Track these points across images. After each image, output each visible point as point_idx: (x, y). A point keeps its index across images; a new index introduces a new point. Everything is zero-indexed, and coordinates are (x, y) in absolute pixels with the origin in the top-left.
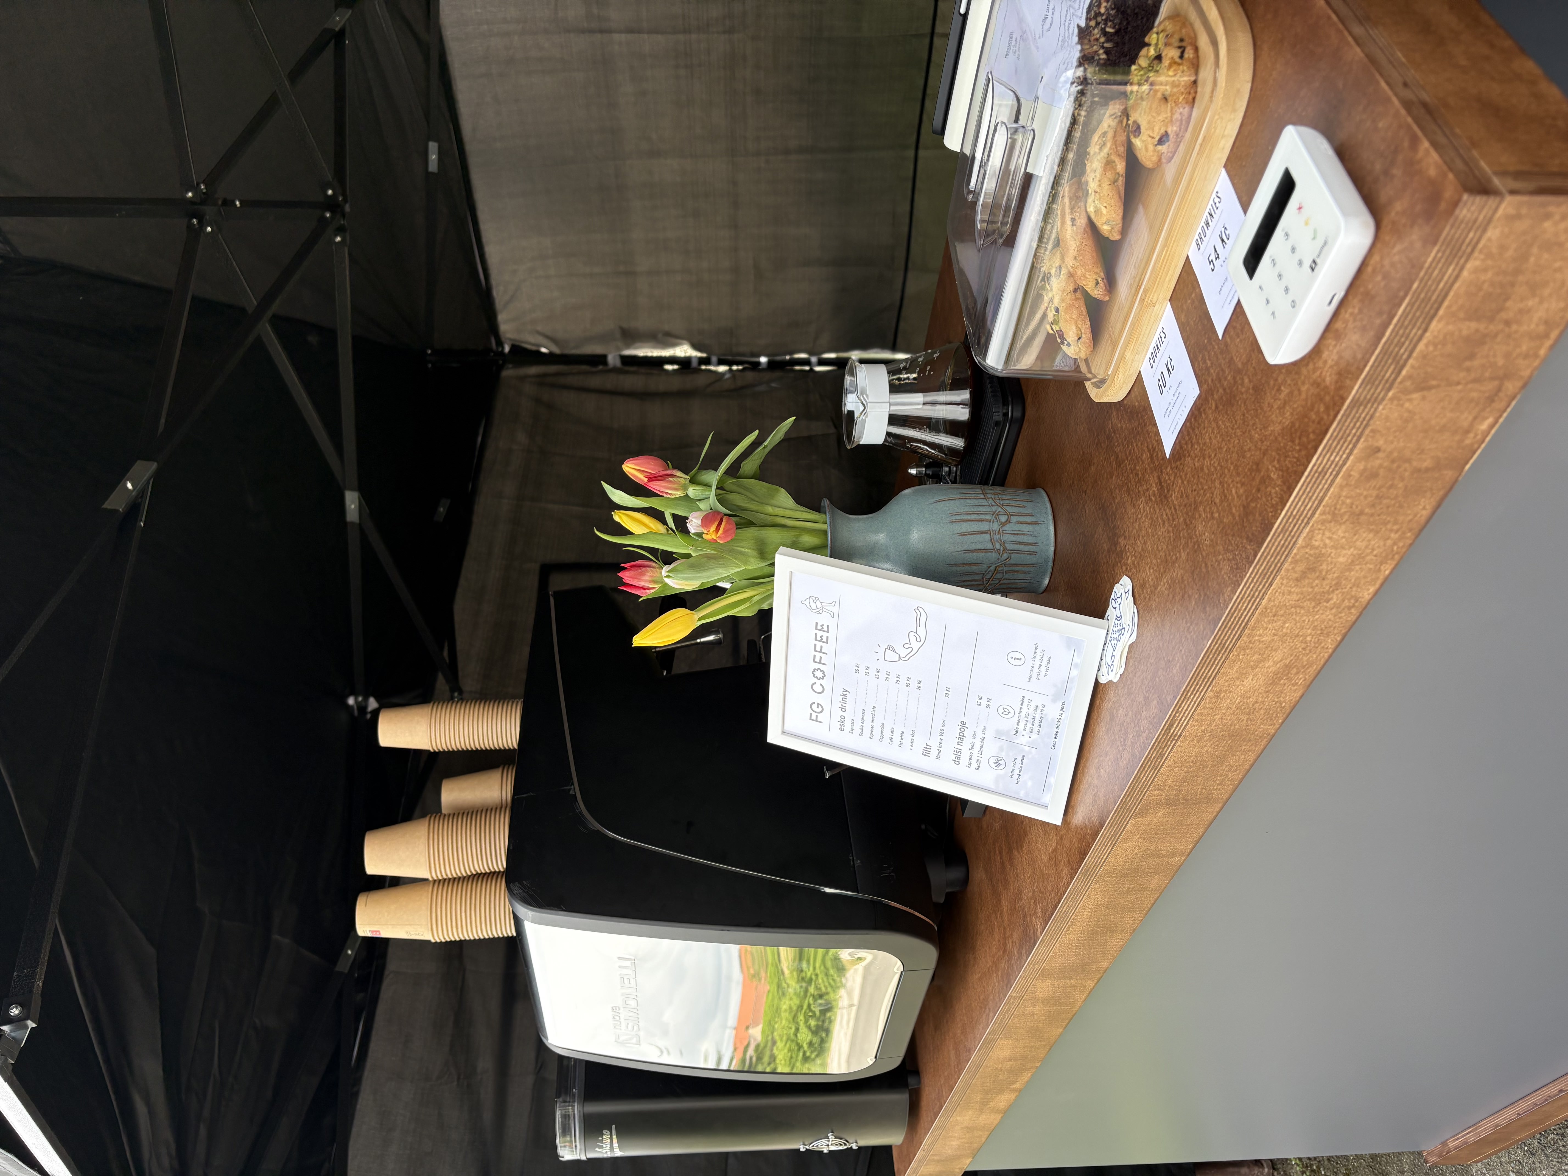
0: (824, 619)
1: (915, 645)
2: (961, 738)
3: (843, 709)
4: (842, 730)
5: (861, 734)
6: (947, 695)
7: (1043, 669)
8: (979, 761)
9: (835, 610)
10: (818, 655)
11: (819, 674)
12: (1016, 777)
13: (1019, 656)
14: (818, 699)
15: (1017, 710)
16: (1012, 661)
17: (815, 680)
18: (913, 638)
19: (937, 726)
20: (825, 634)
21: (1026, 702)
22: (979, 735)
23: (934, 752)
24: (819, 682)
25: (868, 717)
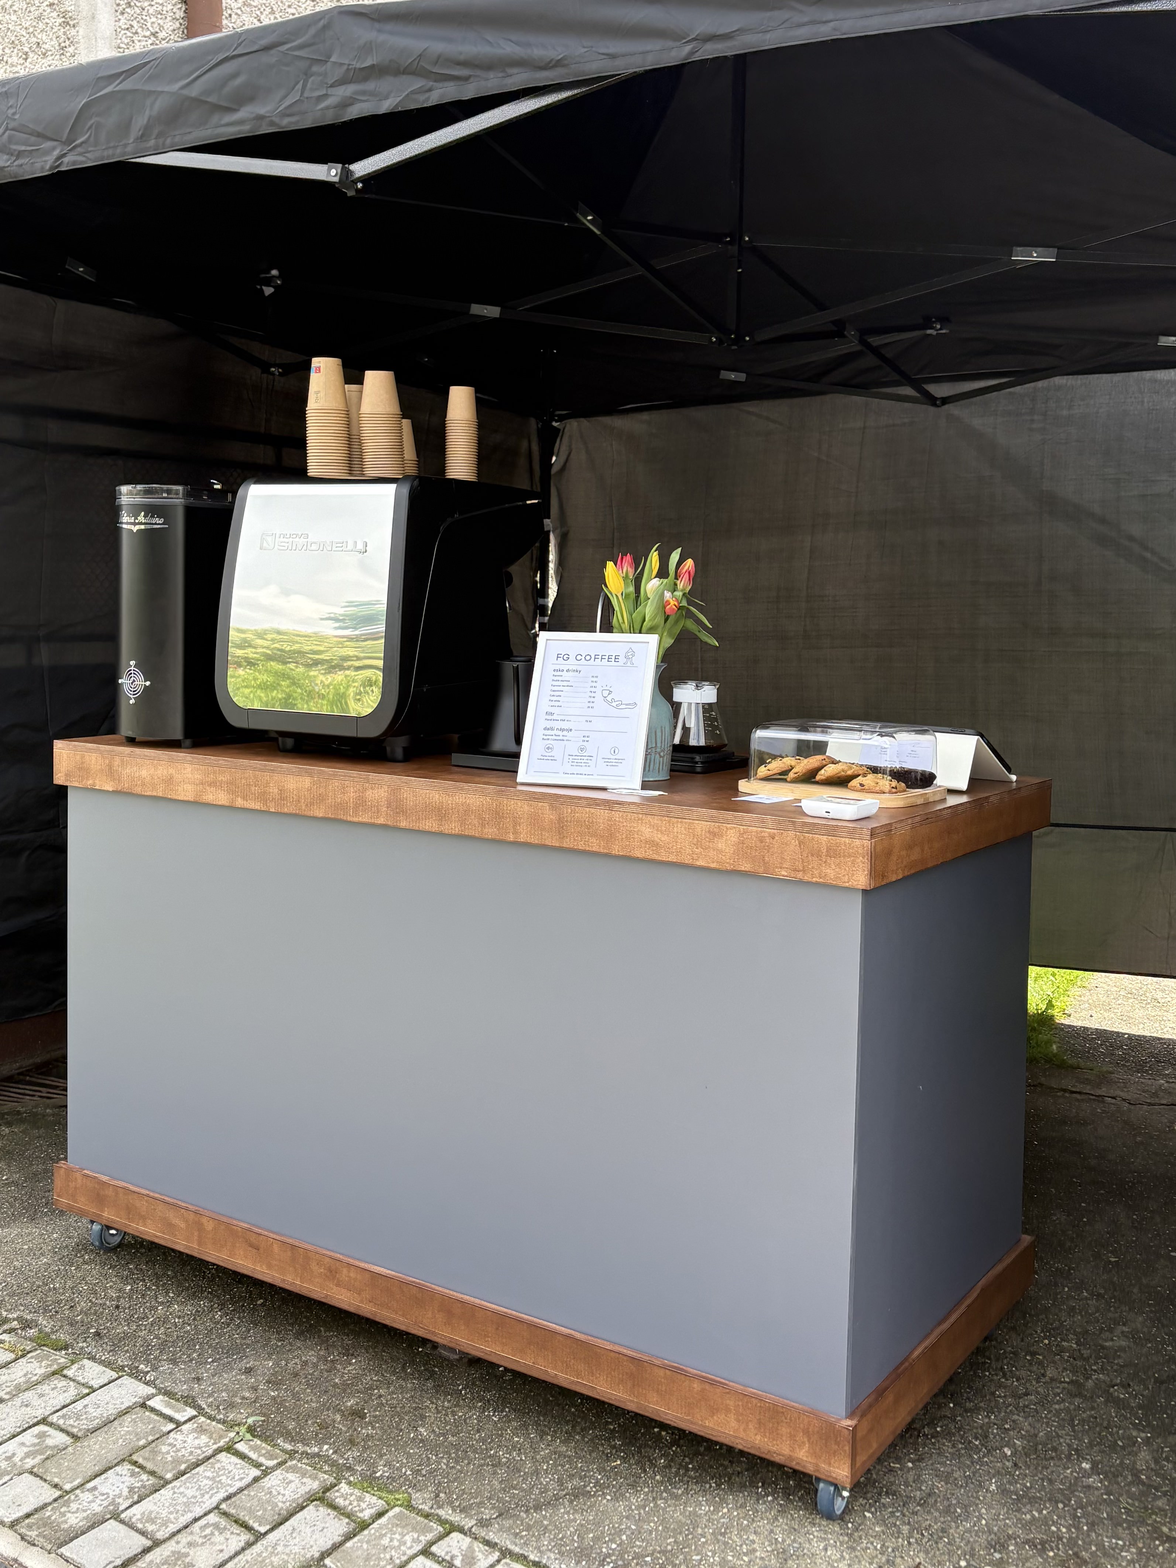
0: (622, 660)
1: (614, 704)
2: (562, 730)
3: (568, 671)
4: (554, 670)
5: (553, 680)
6: (587, 721)
7: (611, 764)
8: (548, 739)
9: (629, 664)
10: (600, 657)
11: (588, 657)
12: (542, 758)
13: (616, 752)
14: (572, 657)
15: (584, 754)
16: (613, 749)
17: (584, 656)
18: (618, 703)
19: (567, 718)
20: (613, 660)
21: (589, 758)
22: (565, 738)
23: (550, 717)
24: (583, 658)
25: (565, 683)
